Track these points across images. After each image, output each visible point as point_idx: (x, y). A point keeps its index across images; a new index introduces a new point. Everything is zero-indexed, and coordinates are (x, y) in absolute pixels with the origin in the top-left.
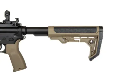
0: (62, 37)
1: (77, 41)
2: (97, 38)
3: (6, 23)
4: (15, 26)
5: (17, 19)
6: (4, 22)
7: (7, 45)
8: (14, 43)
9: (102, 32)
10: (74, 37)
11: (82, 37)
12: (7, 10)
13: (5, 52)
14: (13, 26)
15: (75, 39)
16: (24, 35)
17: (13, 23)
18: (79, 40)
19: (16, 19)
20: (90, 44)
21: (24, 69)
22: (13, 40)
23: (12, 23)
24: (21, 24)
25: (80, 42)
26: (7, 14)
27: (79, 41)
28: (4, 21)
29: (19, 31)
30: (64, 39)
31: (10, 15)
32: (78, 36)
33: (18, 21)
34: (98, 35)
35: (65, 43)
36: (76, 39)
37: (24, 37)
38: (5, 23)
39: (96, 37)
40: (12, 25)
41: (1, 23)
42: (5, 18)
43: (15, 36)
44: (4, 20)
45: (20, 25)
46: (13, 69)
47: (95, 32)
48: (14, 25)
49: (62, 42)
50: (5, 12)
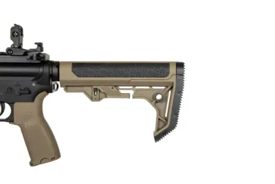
0: (92, 86)
1: (128, 96)
2: (172, 88)
3: (14, 54)
4: (35, 61)
5: (40, 45)
6: (9, 52)
7: (16, 105)
8: (33, 100)
9: (182, 75)
10: (121, 87)
11: (136, 87)
12: (15, 25)
13: (10, 120)
14: (29, 61)
15: (122, 92)
16: (53, 80)
17: (30, 54)
18: (132, 92)
19: (36, 46)
20: (156, 102)
21: (53, 159)
22: (30, 93)
23: (26, 53)
24: (49, 56)
25: (133, 97)
26: (17, 32)
27: (131, 96)
28: (8, 50)
29: (43, 73)
30: (96, 90)
31: (22, 35)
32: (128, 84)
33: (42, 50)
34: (173, 83)
35: (99, 99)
36: (123, 90)
37: (56, 86)
38: (11, 55)
39: (169, 87)
40: (28, 57)
41: (2, 54)
42: (12, 43)
43: (34, 85)
44: (10, 46)
45: (46, 59)
46: (29, 160)
47: (167, 76)
48: (31, 58)
49: (92, 99)
50: (12, 29)
